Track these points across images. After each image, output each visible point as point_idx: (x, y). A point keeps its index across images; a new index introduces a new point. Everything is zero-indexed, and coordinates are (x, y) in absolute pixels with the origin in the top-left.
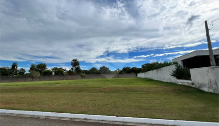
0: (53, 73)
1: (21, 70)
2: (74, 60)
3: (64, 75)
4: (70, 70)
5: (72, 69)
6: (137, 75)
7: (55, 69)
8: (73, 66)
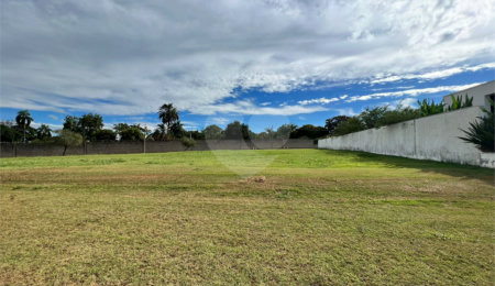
0: (118, 137)
1: (41, 129)
2: (165, 106)
3: (142, 141)
4: (157, 132)
5: (162, 127)
6: (316, 143)
7: (122, 127)
8: (164, 121)
